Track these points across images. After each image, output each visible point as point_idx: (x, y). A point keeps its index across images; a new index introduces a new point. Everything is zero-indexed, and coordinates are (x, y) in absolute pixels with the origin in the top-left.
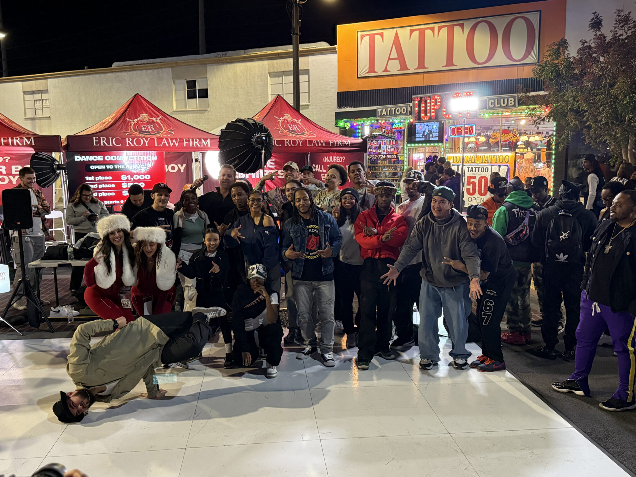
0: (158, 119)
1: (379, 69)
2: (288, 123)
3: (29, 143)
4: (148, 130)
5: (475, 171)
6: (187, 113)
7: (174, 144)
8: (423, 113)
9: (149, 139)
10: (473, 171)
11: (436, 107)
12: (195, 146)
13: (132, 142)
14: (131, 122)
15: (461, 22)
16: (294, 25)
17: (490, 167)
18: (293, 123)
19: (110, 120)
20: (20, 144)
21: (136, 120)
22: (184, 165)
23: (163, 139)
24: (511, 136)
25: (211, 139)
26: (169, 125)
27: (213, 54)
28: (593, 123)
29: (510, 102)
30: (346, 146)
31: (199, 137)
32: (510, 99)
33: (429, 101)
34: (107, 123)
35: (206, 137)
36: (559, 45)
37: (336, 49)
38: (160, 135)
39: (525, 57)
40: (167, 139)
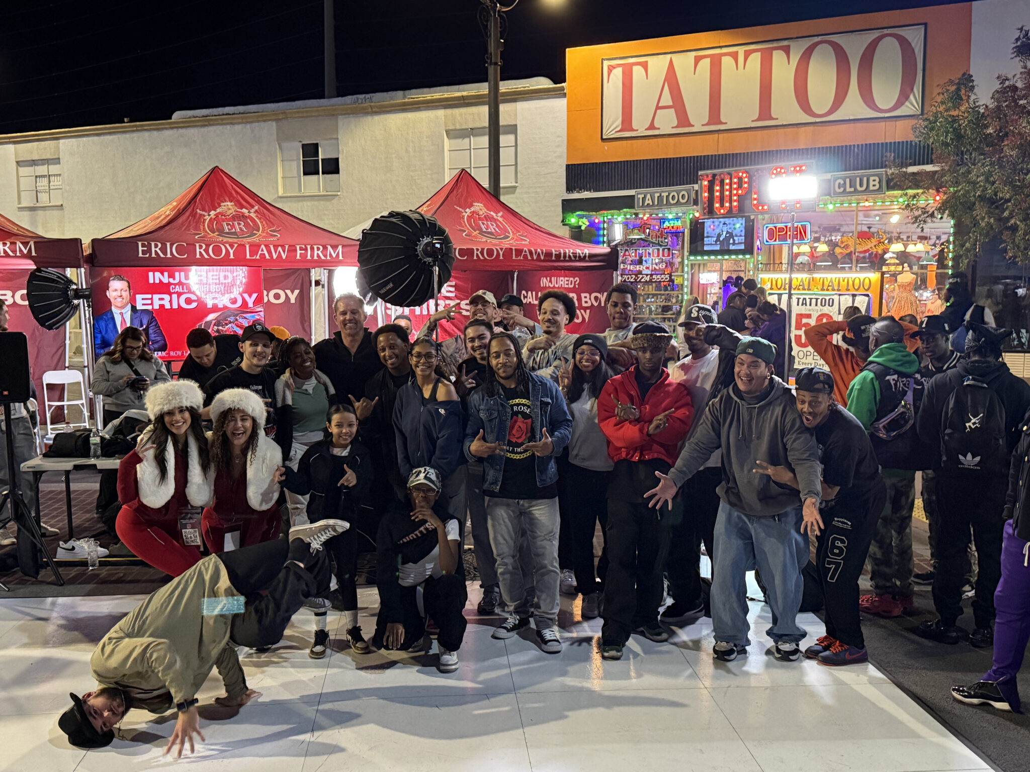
0: (253, 210)
1: (640, 126)
2: (480, 219)
3: (25, 252)
4: (234, 230)
5: (810, 305)
6: (302, 201)
7: (280, 256)
8: (717, 203)
9: (236, 245)
10: (806, 305)
11: (740, 192)
12: (315, 258)
13: (207, 251)
14: (204, 216)
15: (785, 43)
16: (492, 48)
17: (836, 298)
18: (488, 218)
19: (168, 213)
20: (11, 254)
21: (213, 213)
22: (297, 292)
23: (260, 246)
24: (875, 244)
25: (343, 246)
26: (270, 221)
27: (349, 99)
28: (1021, 221)
29: (871, 183)
30: (582, 259)
31: (324, 243)
32: (872, 179)
33: (727, 181)
34: (163, 217)
35: (334, 243)
36: (959, 84)
37: (564, 90)
38: (255, 239)
39: (899, 104)
40: (267, 246)
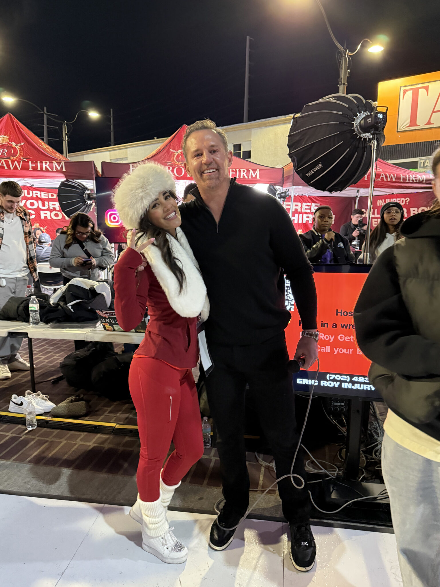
1: (421, 122)
3: (59, 168)
14: (174, 153)
20: (50, 169)
